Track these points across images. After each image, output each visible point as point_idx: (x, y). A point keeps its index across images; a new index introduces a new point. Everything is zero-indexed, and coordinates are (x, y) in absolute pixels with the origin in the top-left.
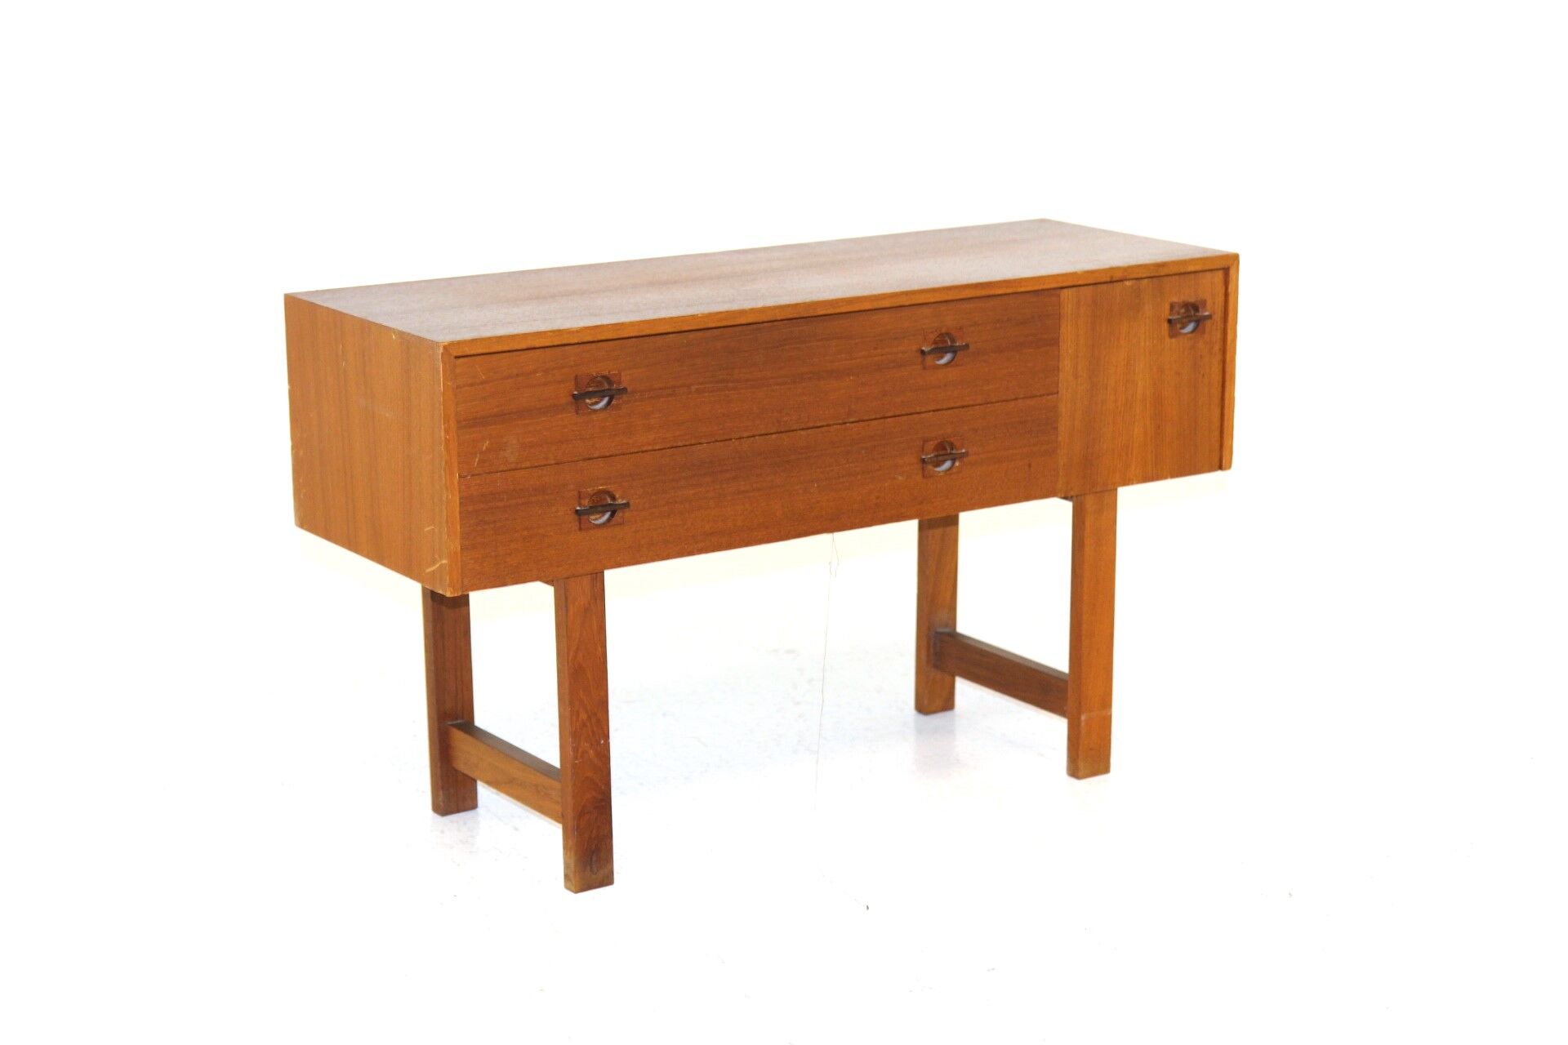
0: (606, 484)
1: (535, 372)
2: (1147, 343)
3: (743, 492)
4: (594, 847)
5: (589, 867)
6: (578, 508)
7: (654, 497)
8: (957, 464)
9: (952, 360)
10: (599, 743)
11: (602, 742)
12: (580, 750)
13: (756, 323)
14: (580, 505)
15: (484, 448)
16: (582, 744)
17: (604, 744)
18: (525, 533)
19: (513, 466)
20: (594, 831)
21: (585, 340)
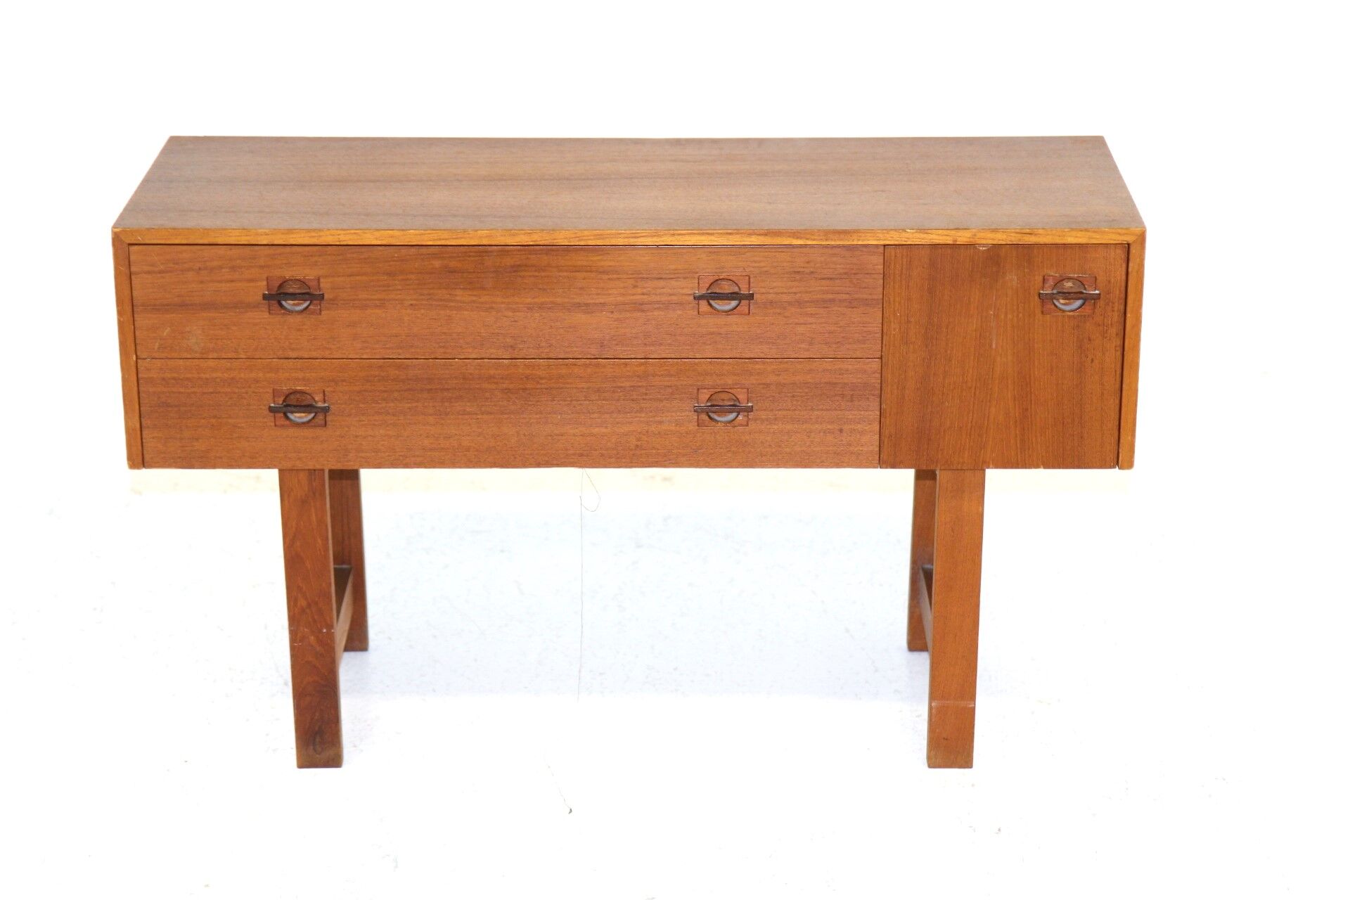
0: (305, 385)
1: (221, 267)
2: (1010, 316)
3: (469, 414)
4: (317, 728)
5: (312, 747)
6: (272, 405)
7: (361, 405)
8: (740, 417)
9: (735, 308)
10: (320, 631)
11: (325, 631)
12: (299, 635)
13: (479, 246)
14: (274, 402)
15: (165, 334)
16: (302, 628)
17: (327, 633)
18: (213, 421)
19: (198, 355)
20: (317, 714)
21: (276, 243)
